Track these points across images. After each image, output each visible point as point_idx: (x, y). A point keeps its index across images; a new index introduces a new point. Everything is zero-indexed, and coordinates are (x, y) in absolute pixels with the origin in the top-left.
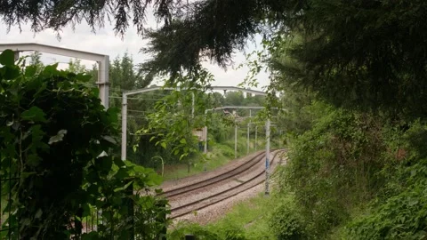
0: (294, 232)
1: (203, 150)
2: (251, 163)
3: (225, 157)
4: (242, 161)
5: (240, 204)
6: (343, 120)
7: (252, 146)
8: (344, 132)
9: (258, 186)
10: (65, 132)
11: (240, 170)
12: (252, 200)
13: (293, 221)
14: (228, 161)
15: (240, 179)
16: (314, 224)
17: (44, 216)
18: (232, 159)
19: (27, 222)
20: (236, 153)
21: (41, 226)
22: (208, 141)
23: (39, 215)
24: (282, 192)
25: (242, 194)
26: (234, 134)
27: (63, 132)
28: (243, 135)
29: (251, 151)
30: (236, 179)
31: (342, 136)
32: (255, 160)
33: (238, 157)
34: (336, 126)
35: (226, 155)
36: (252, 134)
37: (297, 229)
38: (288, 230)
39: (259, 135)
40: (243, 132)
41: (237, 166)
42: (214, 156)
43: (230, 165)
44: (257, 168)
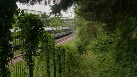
0: (80, 46)
5: (68, 41)
6: (89, 23)
8: (89, 26)
9: (72, 37)
12: (71, 40)
13: (79, 44)
15: (68, 36)
16: (84, 44)
17: (30, 44)
19: (27, 45)
21: (30, 46)
23: (29, 43)
24: (77, 38)
27: (34, 27)
39: (72, 27)
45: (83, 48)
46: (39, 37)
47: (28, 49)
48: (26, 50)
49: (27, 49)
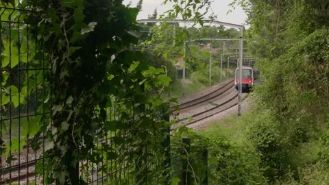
0: (269, 144)
1: (182, 77)
2: (225, 89)
3: (200, 84)
4: (215, 87)
6: (316, 44)
7: (224, 74)
8: (316, 55)
9: (231, 109)
10: (96, 23)
11: (214, 95)
13: (269, 135)
14: (203, 87)
15: (214, 103)
16: (288, 137)
17: (74, 103)
18: (206, 85)
19: (59, 109)
20: (210, 80)
21: (71, 112)
22: (186, 69)
23: (70, 101)
24: (258, 109)
25: (217, 115)
26: (209, 63)
27: (92, 25)
28: (216, 64)
29: (224, 79)
30: (211, 103)
31: (315, 58)
32: (227, 87)
33: (213, 84)
34: (310, 49)
35: (202, 82)
36: (225, 64)
37: (273, 142)
38: (264, 143)
39: (230, 64)
40: (217, 62)
41: (212, 91)
42: (191, 82)
43: (205, 91)
44: (229, 93)
45: (286, 154)
46: (112, 76)
47: (65, 126)
48: (55, 131)
49: (57, 125)
